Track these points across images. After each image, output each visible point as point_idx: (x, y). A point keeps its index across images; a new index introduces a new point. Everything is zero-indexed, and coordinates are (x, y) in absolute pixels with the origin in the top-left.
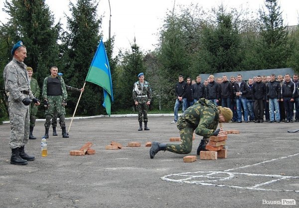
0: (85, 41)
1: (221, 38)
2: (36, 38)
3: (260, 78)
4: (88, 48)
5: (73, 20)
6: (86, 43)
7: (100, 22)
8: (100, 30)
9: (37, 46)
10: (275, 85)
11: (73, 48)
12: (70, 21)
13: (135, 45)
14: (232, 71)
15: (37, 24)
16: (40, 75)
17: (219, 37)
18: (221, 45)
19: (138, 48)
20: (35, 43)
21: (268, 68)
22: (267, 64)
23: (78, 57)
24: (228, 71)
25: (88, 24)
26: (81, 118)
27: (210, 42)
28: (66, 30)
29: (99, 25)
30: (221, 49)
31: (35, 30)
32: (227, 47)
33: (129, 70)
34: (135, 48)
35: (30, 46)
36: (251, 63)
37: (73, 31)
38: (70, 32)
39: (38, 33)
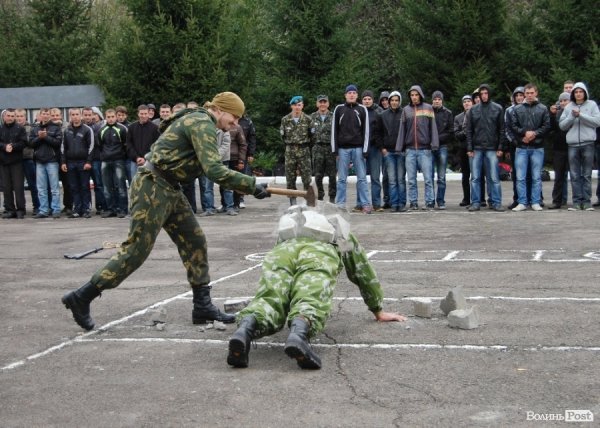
21: (46, 84)
22: (45, 73)
36: (8, 71)
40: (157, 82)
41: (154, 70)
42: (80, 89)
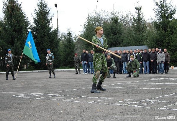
0: (42, 30)
1: (112, 29)
2: (14, 28)
3: (116, 51)
4: (44, 33)
5: (36, 19)
6: (43, 31)
7: (51, 19)
8: (51, 24)
9: (15, 32)
10: (125, 55)
11: (36, 33)
12: (35, 19)
13: (69, 32)
14: (117, 47)
15: (15, 21)
16: (16, 48)
17: (111, 28)
18: (112, 33)
19: (71, 34)
20: (14, 31)
21: (136, 46)
22: (135, 43)
23: (38, 38)
24: (115, 46)
25: (44, 21)
26: (39, 71)
27: (107, 31)
28: (32, 24)
29: (51, 21)
30: (112, 35)
31: (14, 24)
32: (115, 34)
33: (66, 45)
34: (69, 34)
35: (11, 32)
36: (127, 43)
37: (36, 24)
38: (35, 25)
39: (15, 26)
40: (161, 44)
41: (160, 41)
42: (143, 46)
